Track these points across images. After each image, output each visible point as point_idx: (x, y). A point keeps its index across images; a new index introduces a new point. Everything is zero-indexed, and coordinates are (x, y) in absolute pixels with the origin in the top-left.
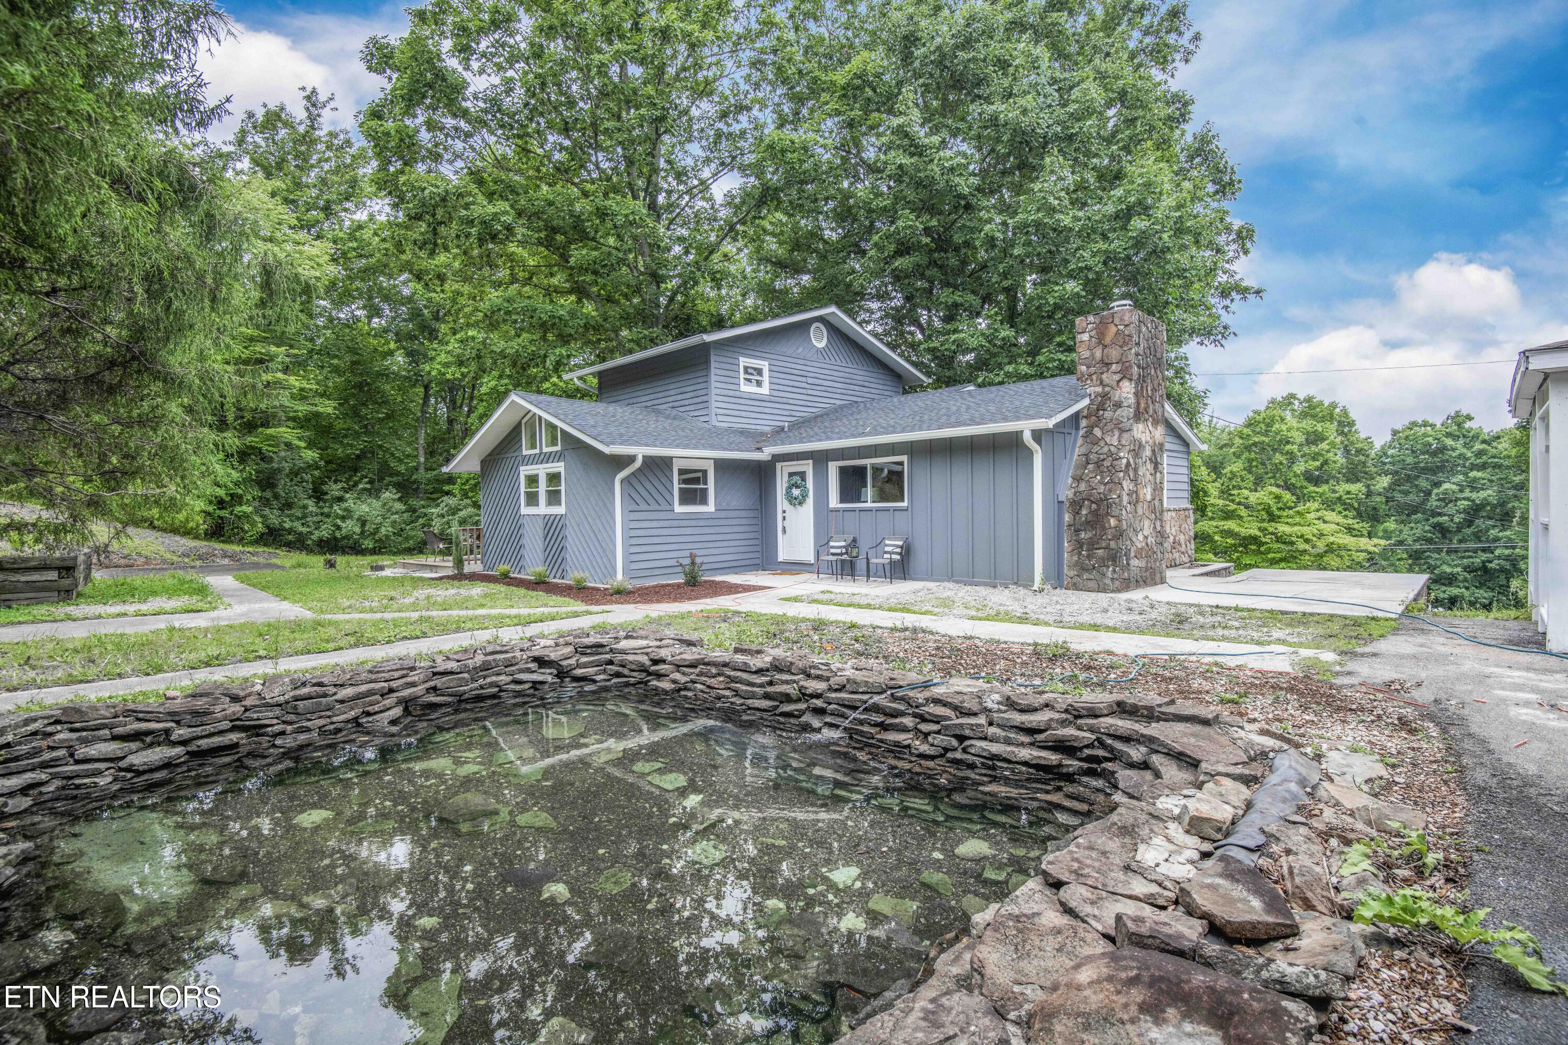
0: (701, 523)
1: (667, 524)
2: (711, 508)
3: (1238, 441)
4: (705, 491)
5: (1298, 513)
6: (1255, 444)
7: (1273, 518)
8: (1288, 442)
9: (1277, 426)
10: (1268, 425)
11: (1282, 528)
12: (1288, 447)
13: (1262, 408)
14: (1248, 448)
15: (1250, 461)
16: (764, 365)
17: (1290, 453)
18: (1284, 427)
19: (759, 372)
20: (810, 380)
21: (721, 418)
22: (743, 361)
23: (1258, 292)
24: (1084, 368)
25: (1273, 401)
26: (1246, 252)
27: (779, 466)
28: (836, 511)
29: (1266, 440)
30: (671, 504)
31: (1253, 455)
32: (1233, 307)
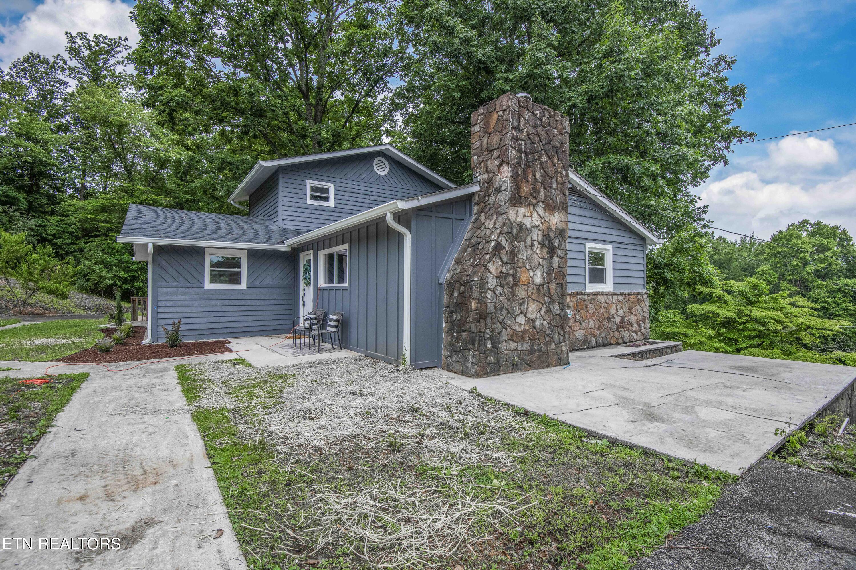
0: (233, 297)
1: (197, 297)
2: (243, 285)
3: (767, 251)
4: (239, 274)
5: (773, 298)
6: (779, 253)
7: (750, 303)
8: (802, 252)
9: (794, 241)
10: (788, 240)
11: (757, 313)
12: (802, 254)
13: (784, 229)
14: (775, 256)
15: (775, 264)
16: (331, 186)
17: (804, 259)
18: (799, 242)
19: (326, 191)
20: (372, 198)
21: (287, 222)
22: (310, 183)
23: (751, 135)
24: (475, 157)
25: (793, 225)
26: (740, 106)
27: (301, 255)
28: (325, 289)
29: (787, 250)
30: (202, 282)
31: (777, 260)
32: (732, 148)
